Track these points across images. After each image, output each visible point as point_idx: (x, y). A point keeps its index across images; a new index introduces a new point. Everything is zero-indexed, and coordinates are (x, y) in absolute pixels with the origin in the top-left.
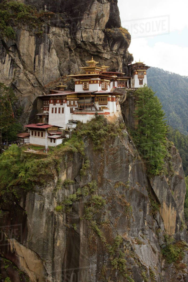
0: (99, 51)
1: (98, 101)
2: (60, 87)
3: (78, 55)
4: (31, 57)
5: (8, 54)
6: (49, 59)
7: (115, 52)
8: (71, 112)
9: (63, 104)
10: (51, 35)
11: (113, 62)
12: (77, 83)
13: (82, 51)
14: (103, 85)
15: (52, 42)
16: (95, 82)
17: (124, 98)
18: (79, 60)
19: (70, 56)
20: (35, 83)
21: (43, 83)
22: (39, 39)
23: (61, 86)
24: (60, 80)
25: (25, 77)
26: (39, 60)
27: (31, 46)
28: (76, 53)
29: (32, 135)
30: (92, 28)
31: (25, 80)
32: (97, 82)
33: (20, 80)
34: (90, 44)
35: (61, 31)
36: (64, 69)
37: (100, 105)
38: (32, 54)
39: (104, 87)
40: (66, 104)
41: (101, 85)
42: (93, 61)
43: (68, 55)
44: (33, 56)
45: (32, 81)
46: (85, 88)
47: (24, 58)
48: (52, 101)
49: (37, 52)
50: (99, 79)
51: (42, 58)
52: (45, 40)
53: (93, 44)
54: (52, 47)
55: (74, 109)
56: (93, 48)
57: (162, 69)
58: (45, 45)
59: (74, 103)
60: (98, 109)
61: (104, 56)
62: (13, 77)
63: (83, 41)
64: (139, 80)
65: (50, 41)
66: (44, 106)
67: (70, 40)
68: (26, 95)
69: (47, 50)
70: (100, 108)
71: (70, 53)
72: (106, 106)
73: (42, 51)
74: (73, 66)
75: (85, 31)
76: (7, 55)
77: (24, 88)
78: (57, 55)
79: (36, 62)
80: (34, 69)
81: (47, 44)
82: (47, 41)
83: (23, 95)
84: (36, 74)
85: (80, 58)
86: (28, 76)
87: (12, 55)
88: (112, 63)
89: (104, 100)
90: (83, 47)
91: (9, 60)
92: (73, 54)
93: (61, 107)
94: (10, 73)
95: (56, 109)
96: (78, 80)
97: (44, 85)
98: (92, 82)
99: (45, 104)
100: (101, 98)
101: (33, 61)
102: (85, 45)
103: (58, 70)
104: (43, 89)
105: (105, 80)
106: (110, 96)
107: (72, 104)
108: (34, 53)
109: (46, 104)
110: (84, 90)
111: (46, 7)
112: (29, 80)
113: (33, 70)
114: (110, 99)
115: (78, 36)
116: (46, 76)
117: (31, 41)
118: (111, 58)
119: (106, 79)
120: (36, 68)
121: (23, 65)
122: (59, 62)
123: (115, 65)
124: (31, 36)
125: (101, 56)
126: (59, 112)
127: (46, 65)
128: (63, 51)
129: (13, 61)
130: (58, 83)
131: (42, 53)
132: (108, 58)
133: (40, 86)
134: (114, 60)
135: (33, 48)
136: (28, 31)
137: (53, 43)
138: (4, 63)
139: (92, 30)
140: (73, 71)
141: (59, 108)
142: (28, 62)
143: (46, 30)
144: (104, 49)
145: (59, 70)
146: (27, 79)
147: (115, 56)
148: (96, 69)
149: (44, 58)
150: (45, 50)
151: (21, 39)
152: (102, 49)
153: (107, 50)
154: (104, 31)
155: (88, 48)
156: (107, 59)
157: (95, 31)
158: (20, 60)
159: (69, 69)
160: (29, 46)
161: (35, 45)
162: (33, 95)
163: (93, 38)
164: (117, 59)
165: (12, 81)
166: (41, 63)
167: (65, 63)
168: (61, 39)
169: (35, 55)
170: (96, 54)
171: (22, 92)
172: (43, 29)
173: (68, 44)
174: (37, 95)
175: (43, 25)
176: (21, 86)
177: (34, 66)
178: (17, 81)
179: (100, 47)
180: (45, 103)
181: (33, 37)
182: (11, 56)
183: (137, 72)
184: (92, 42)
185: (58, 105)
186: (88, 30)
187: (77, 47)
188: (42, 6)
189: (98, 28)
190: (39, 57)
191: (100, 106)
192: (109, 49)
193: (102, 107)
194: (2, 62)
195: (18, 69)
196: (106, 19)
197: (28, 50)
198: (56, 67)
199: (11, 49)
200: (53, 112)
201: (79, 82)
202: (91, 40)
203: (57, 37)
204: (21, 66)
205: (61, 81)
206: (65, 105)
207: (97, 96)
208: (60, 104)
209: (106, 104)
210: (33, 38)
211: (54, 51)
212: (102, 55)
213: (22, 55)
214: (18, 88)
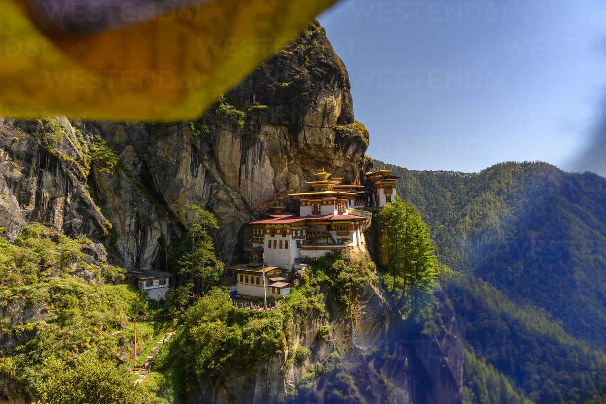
0: (328, 156)
1: (335, 230)
2: (276, 209)
3: (298, 162)
4: (235, 167)
5: (202, 163)
6: (259, 170)
7: (350, 158)
8: (298, 247)
9: (287, 235)
10: (262, 136)
11: (346, 171)
12: (304, 203)
13: (305, 157)
14: (339, 207)
15: (264, 145)
16: (330, 202)
17: (368, 223)
18: (299, 169)
19: (289, 165)
20: (240, 205)
21: (252, 203)
22: (246, 142)
23: (276, 207)
24: (275, 197)
25: (226, 196)
26: (247, 171)
27: (234, 152)
28: (296, 160)
29: (242, 280)
30: (319, 126)
31: (226, 200)
32: (332, 203)
33: (219, 200)
34: (316, 148)
35: (277, 130)
36: (281, 182)
37: (339, 235)
38: (236, 163)
39: (342, 210)
40: (291, 236)
41: (337, 206)
42: (324, 173)
43: (286, 163)
44: (238, 166)
45: (237, 202)
46: (316, 212)
47: (224, 170)
48: (268, 231)
49: (244, 161)
50: (335, 198)
51: (250, 168)
52: (254, 144)
53: (319, 147)
54: (264, 153)
55: (301, 242)
56: (319, 152)
57: (381, 161)
58: (254, 151)
59: (302, 232)
60: (336, 241)
61: (335, 164)
62: (208, 196)
63: (306, 145)
64: (386, 196)
65: (261, 145)
66: (254, 237)
67: (289, 143)
68: (228, 221)
69: (257, 158)
70: (338, 240)
71: (289, 161)
72: (347, 237)
73: (251, 159)
74: (292, 178)
75: (309, 131)
76: (201, 165)
77: (224, 211)
78: (271, 163)
79: (242, 174)
80: (239, 184)
81: (258, 148)
82: (258, 144)
83: (222, 221)
84: (241, 190)
85: (302, 167)
86: (231, 194)
87: (207, 165)
88: (345, 173)
89: (344, 228)
90: (305, 152)
91: (203, 172)
92: (292, 162)
93: (284, 239)
94: (205, 190)
95: (275, 242)
96: (306, 200)
97: (253, 206)
98: (325, 203)
99: (256, 233)
100: (340, 226)
101: (238, 174)
102: (310, 148)
103: (272, 185)
104: (252, 212)
105: (343, 200)
106: (353, 223)
107: (299, 235)
108: (239, 162)
109: (258, 233)
110: (313, 214)
111: (254, 97)
112: (232, 200)
113: (238, 186)
114: (353, 227)
115: (301, 137)
116: (256, 193)
117: (235, 145)
118: (343, 166)
119: (344, 198)
120: (242, 182)
121: (222, 179)
122: (273, 173)
123: (350, 176)
124: (236, 138)
125: (330, 163)
126: (281, 247)
127: (256, 179)
128: (279, 159)
129: (208, 174)
130: (272, 203)
131: (251, 162)
132: (341, 166)
133: (248, 207)
134: (348, 168)
135: (237, 155)
136: (232, 131)
137: (265, 147)
138: (196, 177)
139: (318, 129)
140: (292, 186)
141: (281, 242)
142: (229, 174)
143: (257, 130)
144: (335, 154)
145: (274, 184)
146: (229, 199)
147: (349, 163)
148: (329, 184)
149: (253, 169)
150: (255, 158)
151: (220, 142)
152: (333, 155)
153: (339, 155)
154: (335, 129)
155: (313, 152)
156: (339, 167)
157: (322, 129)
158: (219, 172)
159: (286, 183)
160: (231, 152)
161: (241, 151)
162: (238, 221)
163: (320, 140)
164: (352, 167)
165: (207, 201)
166: (250, 175)
167: (282, 175)
168: (276, 142)
169: (241, 165)
170: (324, 160)
171: (222, 218)
172: (252, 128)
173: (286, 148)
174: (243, 221)
175: (252, 123)
176: (220, 208)
177: (240, 180)
178: (214, 201)
179: (330, 152)
180: (256, 231)
181: (238, 140)
182: (206, 167)
183: (383, 184)
184: (318, 145)
185: (278, 238)
186: (313, 128)
187: (299, 152)
188: (249, 97)
189: (327, 126)
190: (247, 168)
191: (339, 237)
192: (341, 154)
193: (341, 239)
194: (193, 175)
195: (215, 184)
196: (337, 112)
197: (230, 159)
198: (270, 181)
199: (206, 157)
200: (270, 247)
201: (306, 202)
202: (318, 143)
203: (271, 139)
204: (219, 180)
205: (277, 200)
206: (289, 237)
207: (334, 223)
208: (281, 236)
209: (348, 235)
210: (238, 142)
211: (266, 157)
212: (333, 162)
213: (221, 165)
214: (216, 211)
